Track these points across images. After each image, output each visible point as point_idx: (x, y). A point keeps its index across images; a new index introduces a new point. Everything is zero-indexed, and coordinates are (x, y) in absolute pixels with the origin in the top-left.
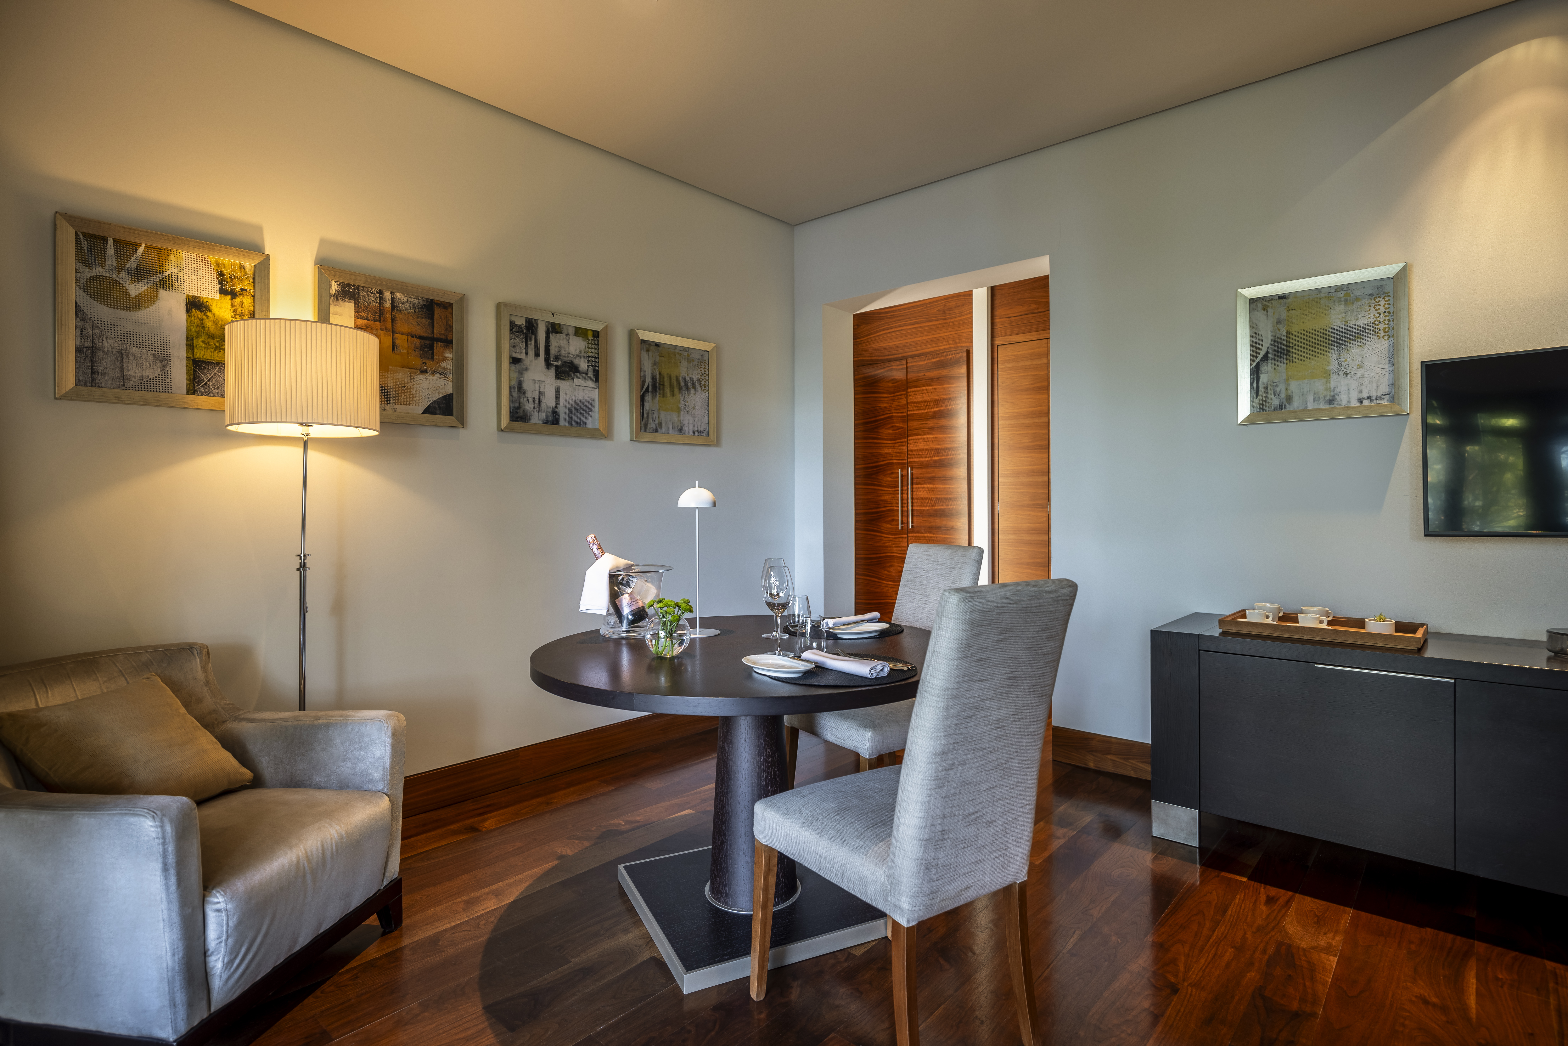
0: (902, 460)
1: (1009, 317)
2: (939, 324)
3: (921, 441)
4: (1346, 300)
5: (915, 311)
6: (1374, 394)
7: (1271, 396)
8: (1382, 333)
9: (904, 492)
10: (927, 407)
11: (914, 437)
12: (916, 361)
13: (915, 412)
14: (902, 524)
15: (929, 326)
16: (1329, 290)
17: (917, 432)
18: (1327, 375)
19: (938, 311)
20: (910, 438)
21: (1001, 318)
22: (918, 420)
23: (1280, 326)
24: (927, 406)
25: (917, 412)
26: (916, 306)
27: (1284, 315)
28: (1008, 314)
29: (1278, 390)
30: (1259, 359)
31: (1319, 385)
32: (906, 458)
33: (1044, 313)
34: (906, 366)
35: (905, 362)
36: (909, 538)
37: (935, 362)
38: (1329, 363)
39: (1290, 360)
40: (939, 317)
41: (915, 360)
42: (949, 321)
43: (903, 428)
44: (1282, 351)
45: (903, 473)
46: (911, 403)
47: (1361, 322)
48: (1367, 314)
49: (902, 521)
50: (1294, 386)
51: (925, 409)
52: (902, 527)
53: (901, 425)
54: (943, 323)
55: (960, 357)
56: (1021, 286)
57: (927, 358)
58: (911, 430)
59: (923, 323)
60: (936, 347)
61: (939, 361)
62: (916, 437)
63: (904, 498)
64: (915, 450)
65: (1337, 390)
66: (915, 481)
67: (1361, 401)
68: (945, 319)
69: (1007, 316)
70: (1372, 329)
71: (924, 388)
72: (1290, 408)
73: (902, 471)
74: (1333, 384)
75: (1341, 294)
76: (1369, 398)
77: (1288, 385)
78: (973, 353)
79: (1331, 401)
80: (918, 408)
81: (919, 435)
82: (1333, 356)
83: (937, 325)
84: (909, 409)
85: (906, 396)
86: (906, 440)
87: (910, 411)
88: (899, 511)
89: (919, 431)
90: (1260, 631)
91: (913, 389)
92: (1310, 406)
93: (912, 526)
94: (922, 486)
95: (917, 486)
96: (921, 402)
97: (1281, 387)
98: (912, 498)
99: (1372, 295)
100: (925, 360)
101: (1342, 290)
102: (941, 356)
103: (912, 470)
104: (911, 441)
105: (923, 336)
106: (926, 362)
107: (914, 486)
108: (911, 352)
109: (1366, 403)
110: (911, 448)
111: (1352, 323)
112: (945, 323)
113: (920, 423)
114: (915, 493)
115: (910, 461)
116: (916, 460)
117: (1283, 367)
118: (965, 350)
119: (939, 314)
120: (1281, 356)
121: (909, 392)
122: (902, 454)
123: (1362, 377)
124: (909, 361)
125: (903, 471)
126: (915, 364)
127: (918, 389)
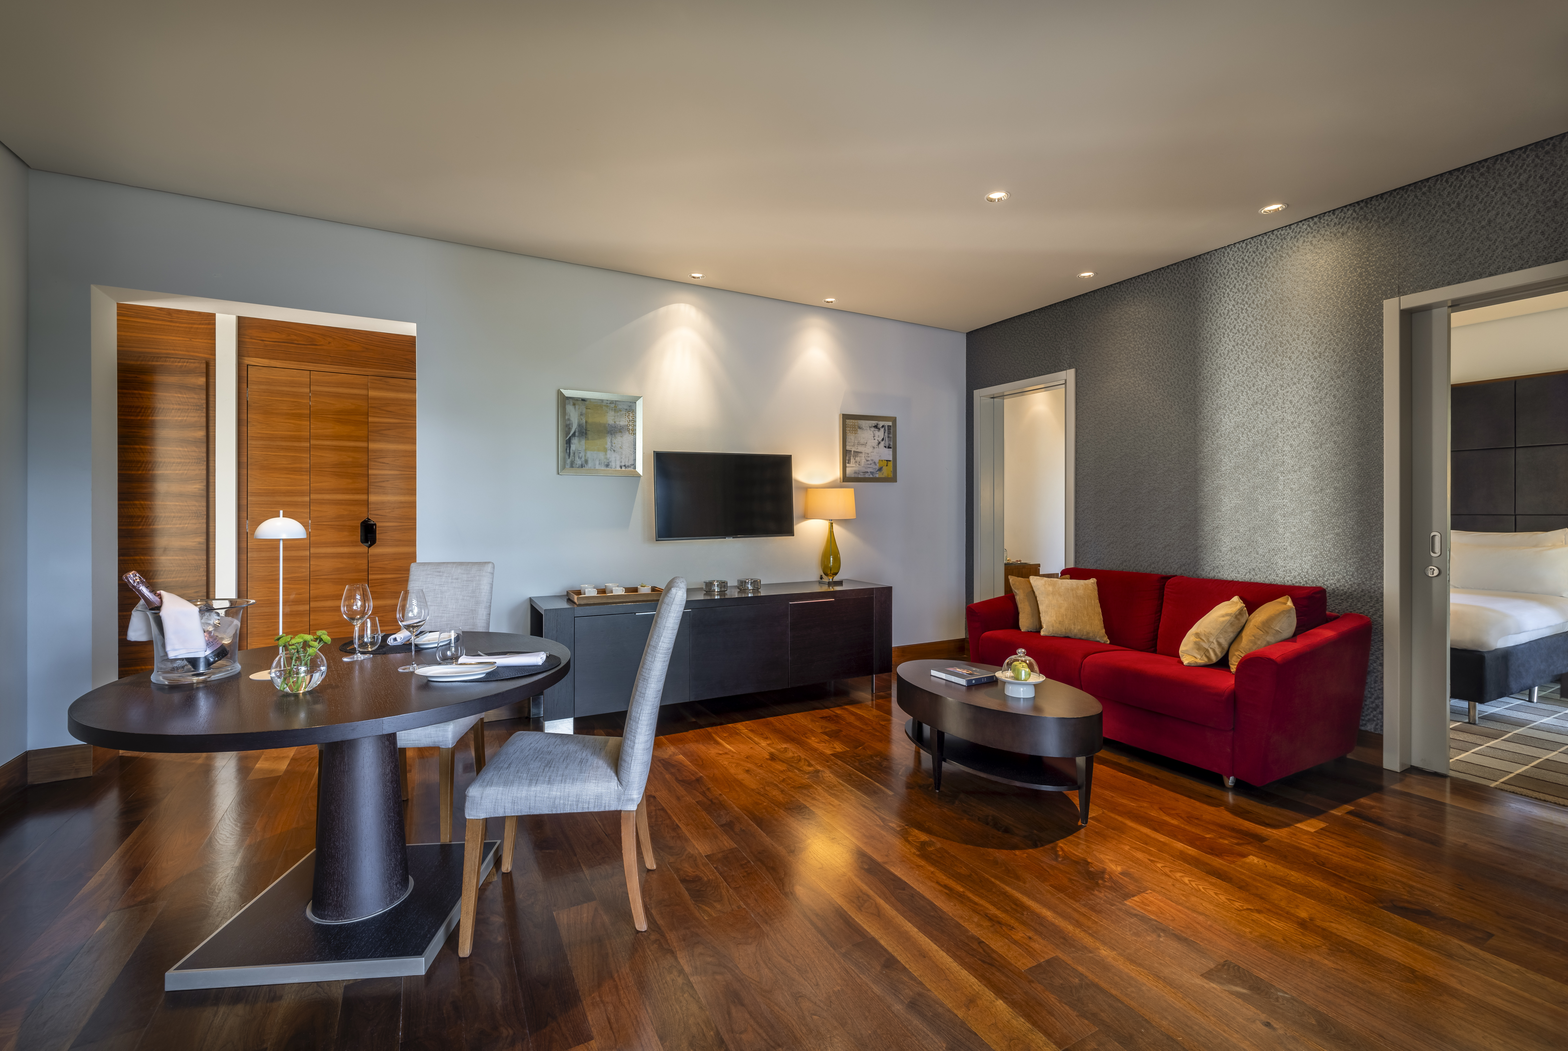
2: (161, 326)
4: (615, 410)
6: (627, 464)
7: (577, 458)
8: (631, 432)
16: (607, 402)
18: (605, 450)
23: (582, 417)
27: (584, 411)
29: (581, 455)
30: (570, 435)
31: (601, 455)
38: (606, 444)
39: (587, 438)
44: (583, 432)
47: (622, 423)
48: (624, 419)
50: (589, 454)
55: (196, 367)
60: (156, 350)
65: (610, 460)
67: (621, 467)
68: (171, 322)
70: (626, 428)
72: (587, 467)
74: (608, 456)
75: (613, 406)
76: (625, 466)
77: (586, 453)
78: (215, 366)
79: (607, 466)
82: (608, 439)
90: (592, 602)
92: (597, 468)
97: (582, 454)
99: (626, 409)
101: (613, 403)
102: (166, 362)
109: (623, 469)
111: (617, 423)
117: (583, 442)
118: (204, 361)
120: (582, 435)
123: (622, 454)
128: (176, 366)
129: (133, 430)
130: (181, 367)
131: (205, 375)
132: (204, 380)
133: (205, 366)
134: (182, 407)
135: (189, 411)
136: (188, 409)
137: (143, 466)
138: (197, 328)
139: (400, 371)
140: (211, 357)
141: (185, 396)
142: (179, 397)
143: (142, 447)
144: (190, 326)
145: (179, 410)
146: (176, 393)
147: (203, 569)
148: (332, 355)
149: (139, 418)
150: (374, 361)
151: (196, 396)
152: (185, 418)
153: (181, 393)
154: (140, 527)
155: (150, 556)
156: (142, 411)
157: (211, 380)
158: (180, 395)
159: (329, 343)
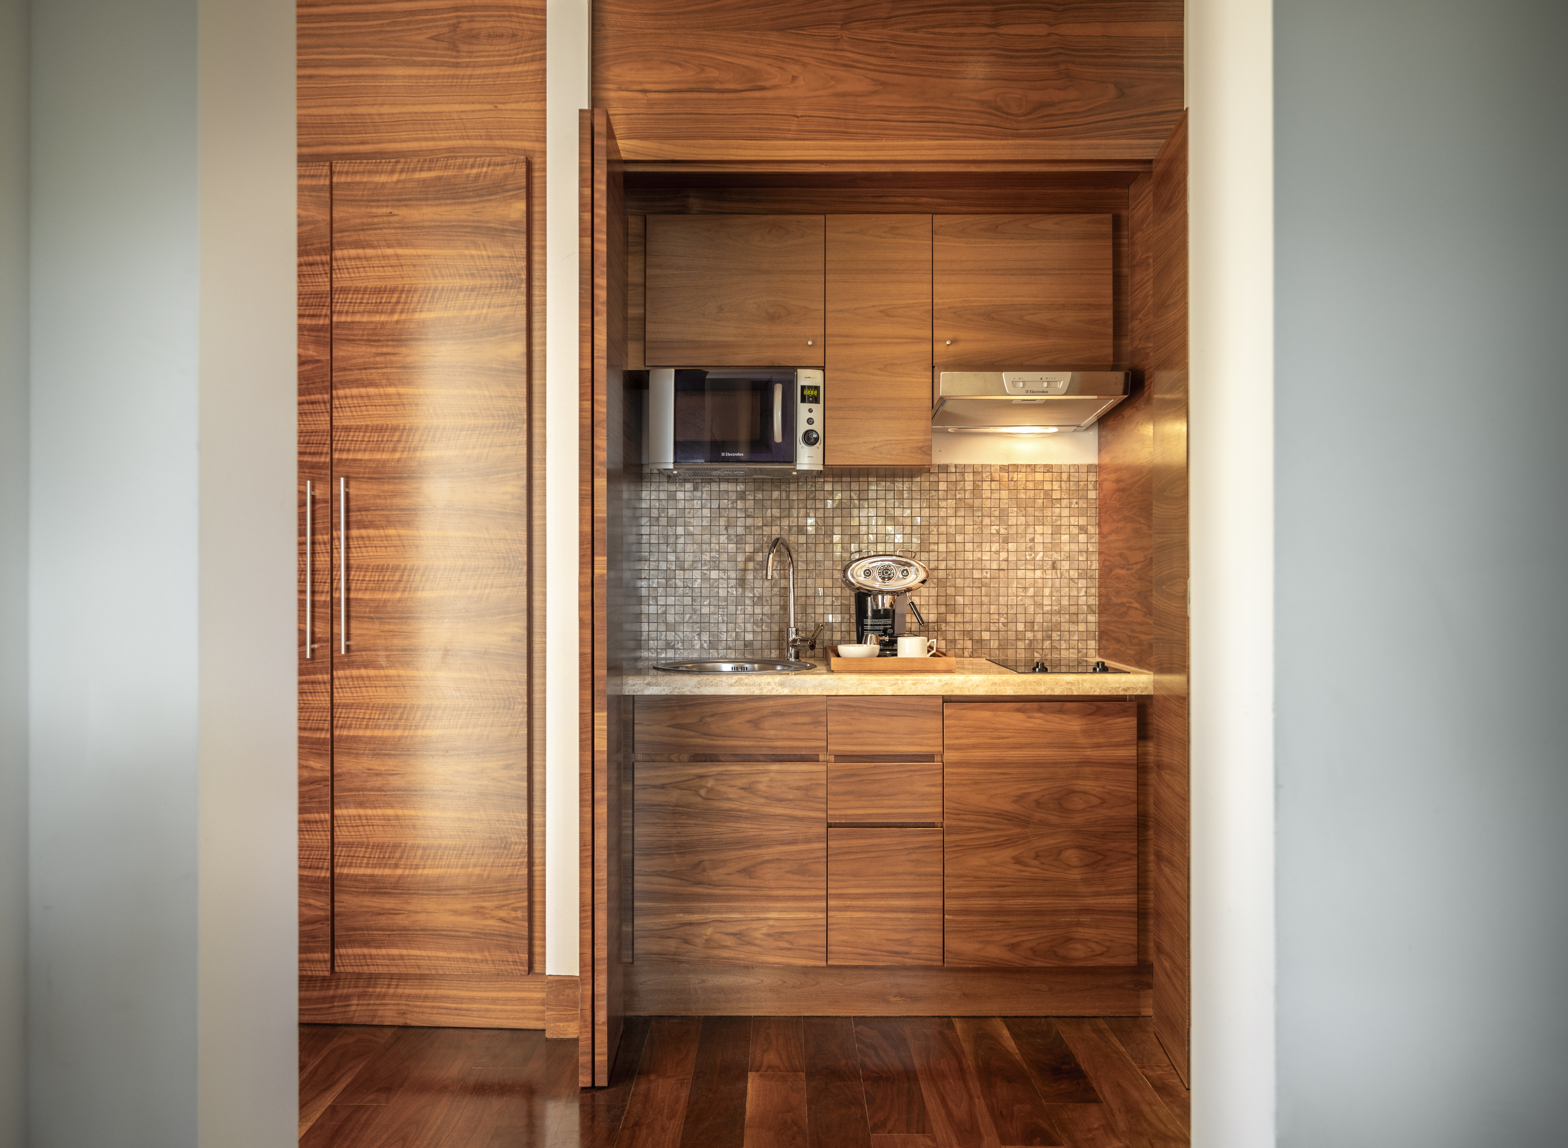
0: (314, 454)
1: (644, 91)
2: (437, 77)
3: (378, 401)
5: (359, 27)
9: (318, 548)
10: (400, 307)
11: (355, 391)
12: (363, 173)
13: (358, 318)
14: (313, 642)
15: (404, 77)
17: (363, 375)
19: (432, 38)
20: (341, 392)
21: (620, 89)
22: (369, 340)
24: (397, 303)
25: (365, 319)
26: (361, 14)
28: (641, 83)
32: (326, 449)
33: (739, 95)
34: (327, 182)
35: (326, 170)
36: (336, 682)
37: (424, 181)
40: (434, 55)
41: (362, 168)
42: (469, 72)
43: (318, 361)
45: (318, 493)
46: (345, 290)
49: (313, 633)
51: (392, 312)
52: (313, 651)
53: (311, 353)
54: (449, 76)
55: (506, 176)
56: (677, 14)
57: (399, 167)
58: (345, 369)
59: (383, 65)
60: (426, 139)
61: (439, 178)
62: (363, 391)
63: (318, 566)
64: (358, 428)
66: (354, 516)
68: (457, 65)
69: (640, 88)
71: (390, 251)
73: (313, 488)
78: (544, 170)
80: (369, 307)
81: (372, 384)
83: (429, 77)
84: (337, 308)
85: (327, 268)
86: (327, 397)
87: (340, 313)
88: (306, 604)
89: (374, 374)
91: (353, 252)
93: (348, 648)
94: (382, 532)
95: (364, 532)
96: (379, 291)
98: (348, 568)
100: (392, 172)
102: (446, 167)
103: (347, 485)
104: (344, 402)
105: (382, 104)
106: (395, 177)
107: (354, 532)
108: (343, 144)
110: (346, 423)
112: (453, 77)
113: (374, 350)
114: (354, 553)
115: (340, 460)
116: (359, 456)
118: (522, 158)
119: (436, 49)
121: (336, 260)
122: (314, 439)
124: (337, 168)
125: (317, 485)
126: (358, 178)
127: (369, 252)
128: (468, 176)
129: (385, 350)
130: (478, 176)
131: (523, 192)
132: (522, 206)
133: (524, 170)
134: (478, 282)
135: (493, 291)
136: (491, 287)
137: (404, 438)
138: (509, 75)
139: (965, 137)
140: (537, 146)
141: (484, 253)
142: (472, 257)
143: (402, 390)
144: (495, 70)
145: (473, 290)
146: (467, 248)
147: (521, 707)
148: (799, 113)
149: (396, 317)
150: (901, 117)
151: (506, 252)
152: (485, 311)
153: (477, 246)
154: (398, 595)
155: (417, 670)
156: (402, 300)
157: (536, 208)
158: (474, 252)
159: (794, 78)
